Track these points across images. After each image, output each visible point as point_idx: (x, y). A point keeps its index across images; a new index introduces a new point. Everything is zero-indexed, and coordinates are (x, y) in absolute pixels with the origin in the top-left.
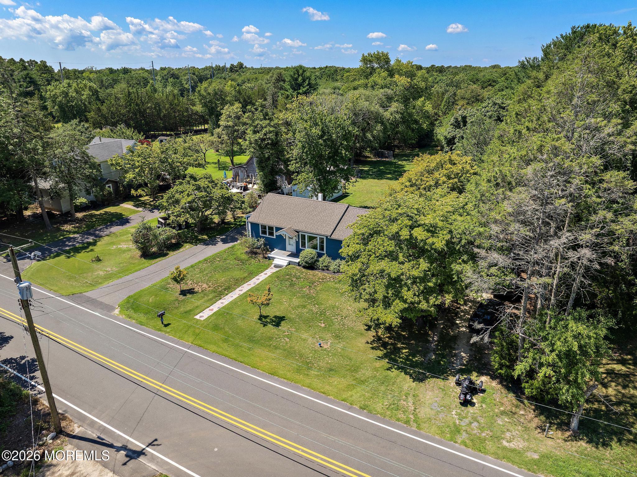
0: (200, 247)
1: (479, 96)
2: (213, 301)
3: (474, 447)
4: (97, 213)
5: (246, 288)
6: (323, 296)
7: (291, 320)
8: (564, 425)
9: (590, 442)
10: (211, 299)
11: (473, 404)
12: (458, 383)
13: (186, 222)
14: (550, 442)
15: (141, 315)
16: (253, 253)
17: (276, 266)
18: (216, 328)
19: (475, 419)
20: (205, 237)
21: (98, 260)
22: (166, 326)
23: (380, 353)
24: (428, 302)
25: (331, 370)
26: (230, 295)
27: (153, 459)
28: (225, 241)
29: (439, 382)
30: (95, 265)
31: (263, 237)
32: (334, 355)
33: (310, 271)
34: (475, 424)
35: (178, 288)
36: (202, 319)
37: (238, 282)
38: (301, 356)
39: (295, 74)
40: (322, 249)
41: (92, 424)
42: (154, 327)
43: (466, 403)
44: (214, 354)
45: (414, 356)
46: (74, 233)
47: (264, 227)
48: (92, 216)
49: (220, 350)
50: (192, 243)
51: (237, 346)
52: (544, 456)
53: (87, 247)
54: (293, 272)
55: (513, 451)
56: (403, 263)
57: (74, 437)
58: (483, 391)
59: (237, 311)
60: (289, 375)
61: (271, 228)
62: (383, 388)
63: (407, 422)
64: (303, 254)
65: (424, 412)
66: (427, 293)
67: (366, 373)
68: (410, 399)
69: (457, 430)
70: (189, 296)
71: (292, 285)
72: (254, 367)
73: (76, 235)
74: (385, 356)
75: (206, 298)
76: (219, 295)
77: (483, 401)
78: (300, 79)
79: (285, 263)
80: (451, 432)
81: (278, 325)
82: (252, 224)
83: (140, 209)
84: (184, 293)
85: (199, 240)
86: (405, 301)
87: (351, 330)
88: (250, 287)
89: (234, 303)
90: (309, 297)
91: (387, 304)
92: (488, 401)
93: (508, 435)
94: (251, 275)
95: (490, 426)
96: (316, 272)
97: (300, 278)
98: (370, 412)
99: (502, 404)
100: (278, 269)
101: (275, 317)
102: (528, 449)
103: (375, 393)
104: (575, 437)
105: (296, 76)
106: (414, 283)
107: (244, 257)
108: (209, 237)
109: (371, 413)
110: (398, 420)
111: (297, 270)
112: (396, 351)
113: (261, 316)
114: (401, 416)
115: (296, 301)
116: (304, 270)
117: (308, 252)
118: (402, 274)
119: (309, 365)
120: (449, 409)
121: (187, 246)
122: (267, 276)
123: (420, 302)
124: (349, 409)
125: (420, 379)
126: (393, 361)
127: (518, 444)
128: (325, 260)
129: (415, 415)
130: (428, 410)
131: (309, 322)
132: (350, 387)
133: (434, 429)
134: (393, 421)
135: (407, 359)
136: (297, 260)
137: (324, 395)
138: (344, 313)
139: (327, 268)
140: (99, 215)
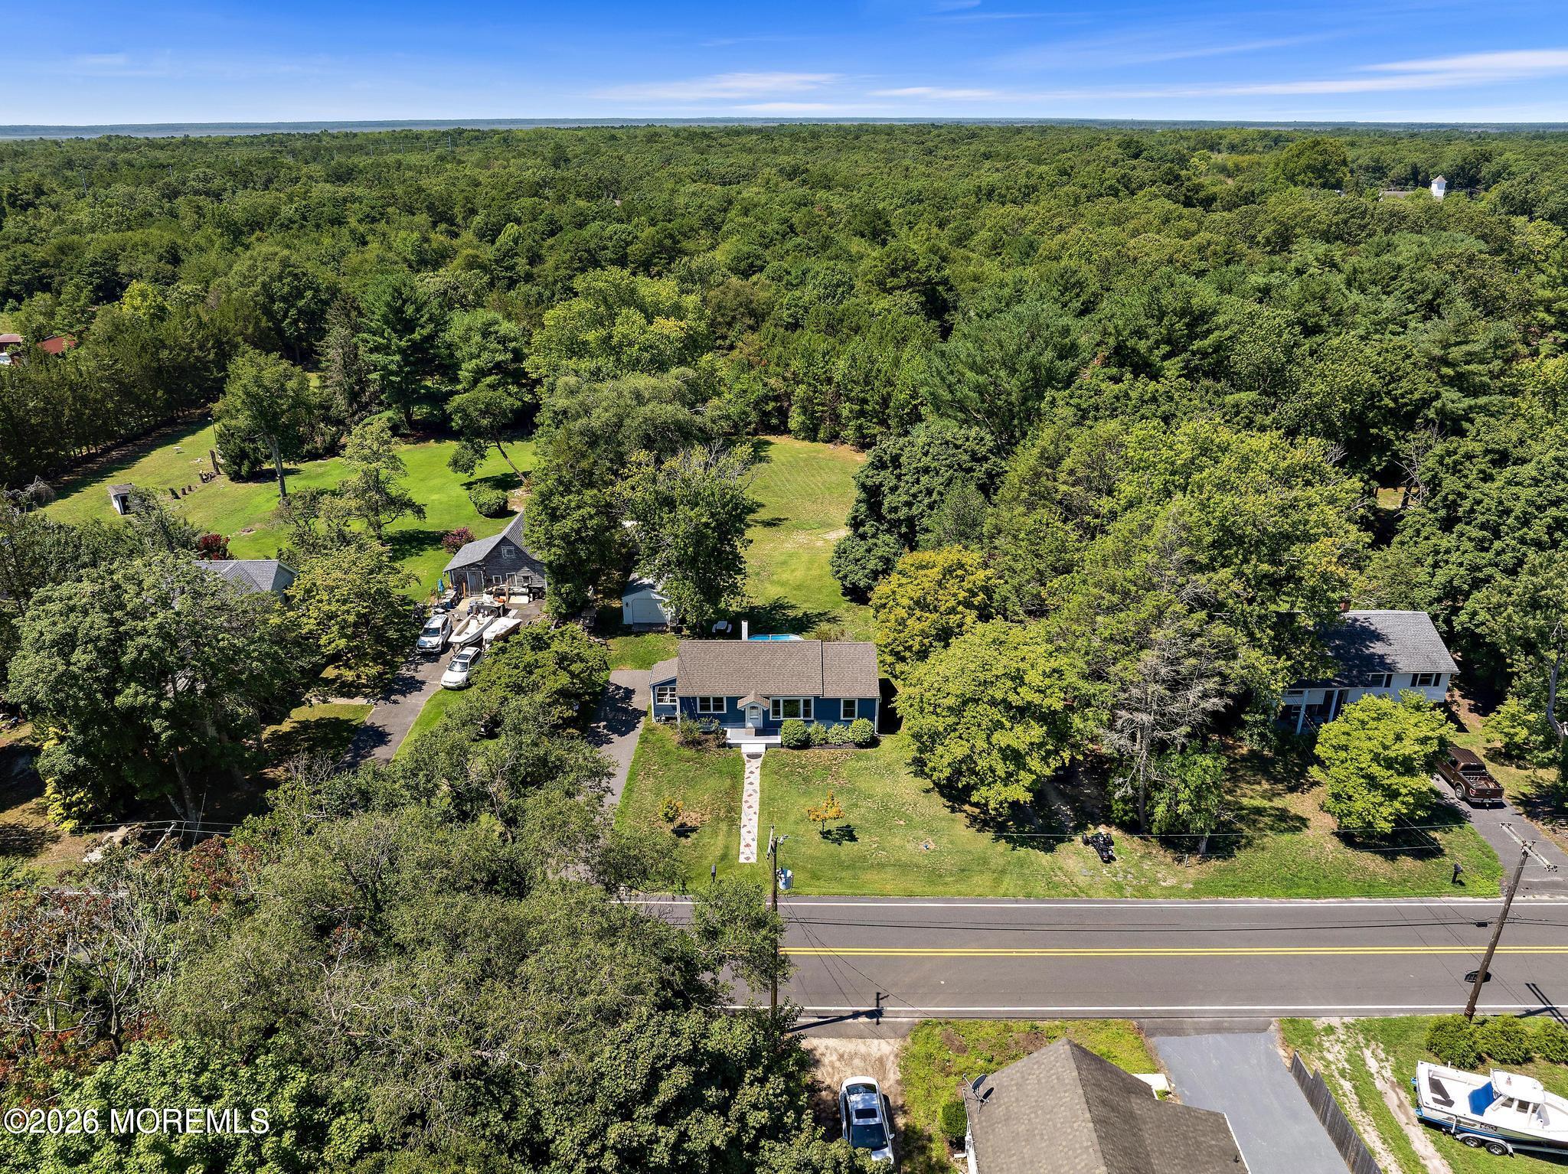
2: (735, 834)
3: (1142, 895)
4: (287, 728)
5: (751, 801)
6: (862, 784)
7: (861, 828)
8: (1192, 850)
9: (1218, 858)
10: (730, 831)
11: (1114, 859)
12: (1086, 841)
14: (1191, 869)
16: (693, 742)
17: (752, 756)
19: (1126, 872)
23: (990, 835)
25: (963, 870)
26: (743, 817)
28: (618, 731)
29: (1068, 846)
31: (706, 715)
32: (950, 853)
33: (806, 752)
34: (1129, 876)
36: (752, 861)
38: (917, 866)
39: (393, 298)
40: (808, 714)
43: (1110, 859)
44: (823, 896)
47: (705, 700)
48: (287, 738)
49: (824, 890)
51: (836, 879)
52: (1196, 884)
54: (786, 759)
55: (1172, 887)
58: (1111, 843)
60: (927, 890)
61: (718, 700)
63: (1075, 895)
64: (783, 729)
65: (1081, 880)
68: (1059, 873)
69: (1119, 886)
70: (693, 835)
71: (804, 780)
75: (722, 833)
76: (732, 822)
77: (1119, 852)
78: (408, 309)
79: (761, 749)
80: (1116, 889)
81: (853, 839)
82: (682, 699)
84: (680, 833)
87: (935, 818)
88: (756, 799)
89: (766, 828)
90: (848, 791)
92: (1122, 850)
93: (1159, 875)
94: (735, 779)
95: (1142, 873)
96: (815, 751)
97: (804, 766)
98: (1037, 897)
99: (1135, 849)
100: (760, 760)
101: (839, 829)
102: (1181, 883)
104: (1206, 858)
105: (399, 303)
107: (689, 753)
109: (1040, 899)
110: (1066, 895)
111: (786, 754)
113: (821, 833)
114: (1065, 890)
116: (796, 752)
117: (791, 725)
119: (936, 873)
120: (1099, 870)
122: (757, 775)
124: (1016, 902)
127: (1171, 882)
128: (817, 728)
129: (1075, 885)
130: (1082, 877)
131: (880, 823)
132: (997, 881)
133: (1101, 892)
134: (1062, 898)
136: (777, 739)
138: (907, 798)
139: (825, 743)
140: (295, 731)
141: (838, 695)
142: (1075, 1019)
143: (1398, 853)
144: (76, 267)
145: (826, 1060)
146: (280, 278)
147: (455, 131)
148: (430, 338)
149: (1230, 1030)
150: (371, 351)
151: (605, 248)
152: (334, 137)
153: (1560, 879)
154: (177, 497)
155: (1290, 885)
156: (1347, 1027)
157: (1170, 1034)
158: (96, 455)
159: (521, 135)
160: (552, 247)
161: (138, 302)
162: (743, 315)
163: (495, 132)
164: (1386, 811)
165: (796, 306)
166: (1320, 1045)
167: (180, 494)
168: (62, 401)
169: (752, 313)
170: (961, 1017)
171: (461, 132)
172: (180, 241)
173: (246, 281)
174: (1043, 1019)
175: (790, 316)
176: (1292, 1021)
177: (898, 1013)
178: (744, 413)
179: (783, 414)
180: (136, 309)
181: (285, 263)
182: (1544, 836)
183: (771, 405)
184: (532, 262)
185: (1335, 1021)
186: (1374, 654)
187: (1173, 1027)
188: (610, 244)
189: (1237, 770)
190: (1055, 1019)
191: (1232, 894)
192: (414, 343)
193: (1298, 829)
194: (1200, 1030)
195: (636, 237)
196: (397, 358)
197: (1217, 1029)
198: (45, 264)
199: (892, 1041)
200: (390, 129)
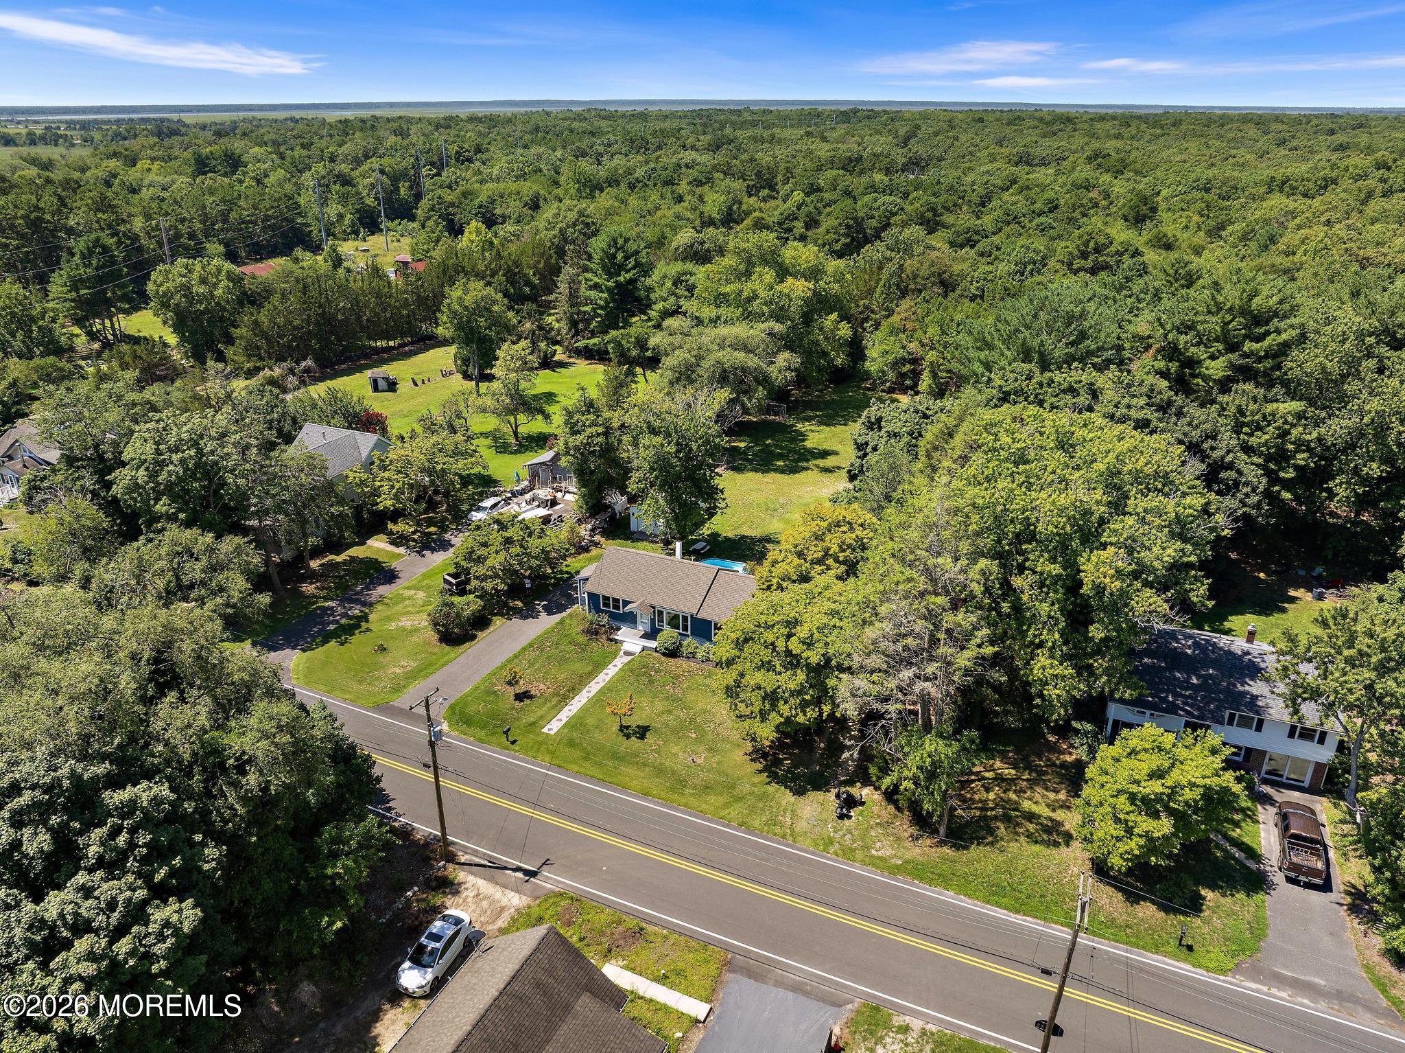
0: (516, 622)
1: (944, 272)
2: (558, 708)
3: (844, 856)
4: (339, 559)
5: (594, 687)
6: (690, 697)
7: (656, 731)
8: (933, 834)
9: (953, 847)
10: (555, 706)
11: (850, 817)
12: (838, 796)
13: (496, 590)
14: (917, 850)
15: (478, 730)
16: (593, 632)
17: (627, 654)
18: (571, 743)
19: (849, 832)
20: (519, 604)
21: (383, 649)
22: (513, 742)
23: (759, 766)
24: (805, 715)
25: (707, 787)
26: (577, 698)
27: (547, 879)
28: (549, 611)
29: (819, 795)
30: (381, 658)
31: (606, 612)
32: (709, 771)
33: (672, 660)
34: (849, 836)
35: (511, 691)
36: (552, 733)
37: (584, 679)
38: (673, 773)
39: (609, 246)
40: (685, 628)
41: (475, 853)
42: (499, 745)
43: (842, 817)
44: (577, 775)
45: (796, 768)
46: (326, 599)
47: (606, 598)
48: (334, 566)
49: (583, 770)
50: (502, 615)
51: (601, 765)
52: (907, 862)
53: (358, 626)
54: (651, 662)
55: (879, 858)
56: (780, 673)
57: (463, 864)
58: (863, 804)
59: (591, 721)
60: (663, 794)
61: (616, 601)
62: (761, 804)
63: (784, 836)
64: (661, 636)
65: (801, 826)
66: (804, 705)
67: (745, 788)
68: (788, 815)
69: (831, 841)
70: (527, 702)
71: (651, 682)
72: (624, 788)
73: (330, 604)
74: (765, 769)
75: (549, 705)
76: (564, 699)
77: (861, 814)
78: (620, 256)
79: (637, 649)
80: (825, 844)
81: (642, 737)
82: (589, 594)
83: (402, 550)
84: (519, 697)
85: (512, 609)
86: (781, 716)
87: (725, 740)
88: (599, 687)
89: (584, 710)
90: (675, 699)
91: (764, 716)
92: (865, 813)
93: (878, 844)
94: (598, 667)
95: (863, 838)
96: (680, 661)
97: (660, 671)
98: (748, 828)
99: (879, 816)
100: (630, 658)
101: (638, 727)
102: (894, 856)
103: (752, 810)
104: (942, 843)
105: (613, 250)
106: (792, 695)
107: (582, 639)
108: (525, 604)
109: (749, 830)
110: (775, 834)
111: (655, 658)
112: (777, 762)
113: (621, 726)
114: (778, 831)
115: (659, 706)
116: (663, 658)
117: (668, 634)
118: (779, 687)
119: (683, 783)
120: (826, 822)
121: (498, 621)
122: (617, 669)
123: (795, 716)
124: (727, 826)
125: (800, 792)
126: (774, 777)
127: (886, 852)
128: (690, 642)
129: (792, 829)
130: (804, 824)
131: (677, 732)
132: (727, 805)
133: (809, 841)
134: (770, 836)
135: (788, 771)
136: (653, 644)
137: (701, 814)
138: (718, 718)
139: (693, 656)
140: (344, 562)
141: (709, 618)
142: (681, 934)
143: (1145, 899)
144: (469, 208)
145: (464, 895)
146: (575, 225)
147: (851, 110)
148: (632, 281)
149: (807, 994)
150: (591, 288)
151: (872, 217)
152: (753, 113)
153: (1322, 983)
154: (416, 385)
155: (995, 893)
156: (924, 1032)
157: (750, 977)
158: (393, 348)
159: (907, 115)
160: (829, 214)
161: (473, 237)
162: (933, 284)
163: (886, 112)
164: (1122, 847)
165: (985, 279)
166: (882, 1038)
167: (419, 383)
168: (367, 304)
169: (943, 283)
170: (593, 898)
171: (855, 112)
172: (542, 192)
173: (550, 225)
174: (656, 925)
175: (977, 288)
176: (876, 1009)
177: (551, 880)
178: (883, 372)
179: (916, 375)
180: (472, 242)
181: (581, 213)
182: (1349, 935)
183: (907, 368)
184: (808, 227)
185: (917, 1024)
186: (1248, 693)
187: (756, 972)
188: (877, 214)
189: (1046, 773)
190: (665, 928)
191: (931, 882)
192: (618, 284)
193: (1056, 844)
194: (779, 983)
195: (902, 209)
196: (605, 295)
197: (797, 988)
198: (452, 205)
199: (524, 898)
200: (800, 107)
